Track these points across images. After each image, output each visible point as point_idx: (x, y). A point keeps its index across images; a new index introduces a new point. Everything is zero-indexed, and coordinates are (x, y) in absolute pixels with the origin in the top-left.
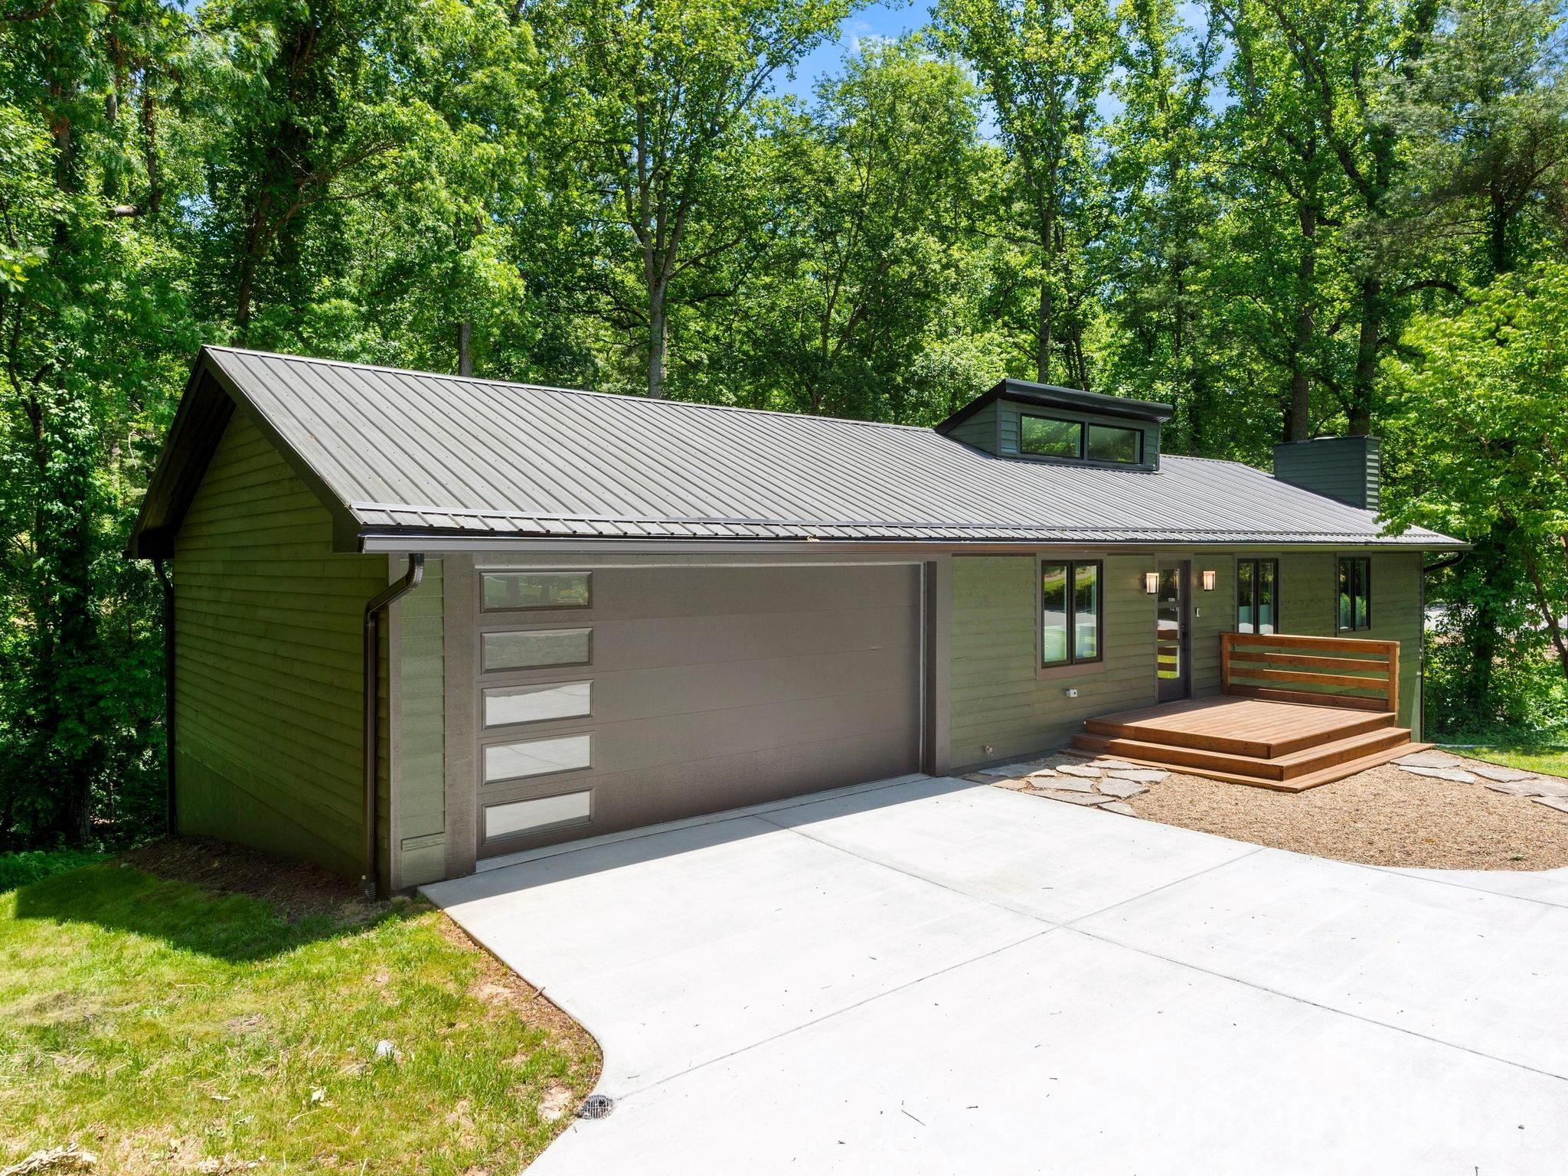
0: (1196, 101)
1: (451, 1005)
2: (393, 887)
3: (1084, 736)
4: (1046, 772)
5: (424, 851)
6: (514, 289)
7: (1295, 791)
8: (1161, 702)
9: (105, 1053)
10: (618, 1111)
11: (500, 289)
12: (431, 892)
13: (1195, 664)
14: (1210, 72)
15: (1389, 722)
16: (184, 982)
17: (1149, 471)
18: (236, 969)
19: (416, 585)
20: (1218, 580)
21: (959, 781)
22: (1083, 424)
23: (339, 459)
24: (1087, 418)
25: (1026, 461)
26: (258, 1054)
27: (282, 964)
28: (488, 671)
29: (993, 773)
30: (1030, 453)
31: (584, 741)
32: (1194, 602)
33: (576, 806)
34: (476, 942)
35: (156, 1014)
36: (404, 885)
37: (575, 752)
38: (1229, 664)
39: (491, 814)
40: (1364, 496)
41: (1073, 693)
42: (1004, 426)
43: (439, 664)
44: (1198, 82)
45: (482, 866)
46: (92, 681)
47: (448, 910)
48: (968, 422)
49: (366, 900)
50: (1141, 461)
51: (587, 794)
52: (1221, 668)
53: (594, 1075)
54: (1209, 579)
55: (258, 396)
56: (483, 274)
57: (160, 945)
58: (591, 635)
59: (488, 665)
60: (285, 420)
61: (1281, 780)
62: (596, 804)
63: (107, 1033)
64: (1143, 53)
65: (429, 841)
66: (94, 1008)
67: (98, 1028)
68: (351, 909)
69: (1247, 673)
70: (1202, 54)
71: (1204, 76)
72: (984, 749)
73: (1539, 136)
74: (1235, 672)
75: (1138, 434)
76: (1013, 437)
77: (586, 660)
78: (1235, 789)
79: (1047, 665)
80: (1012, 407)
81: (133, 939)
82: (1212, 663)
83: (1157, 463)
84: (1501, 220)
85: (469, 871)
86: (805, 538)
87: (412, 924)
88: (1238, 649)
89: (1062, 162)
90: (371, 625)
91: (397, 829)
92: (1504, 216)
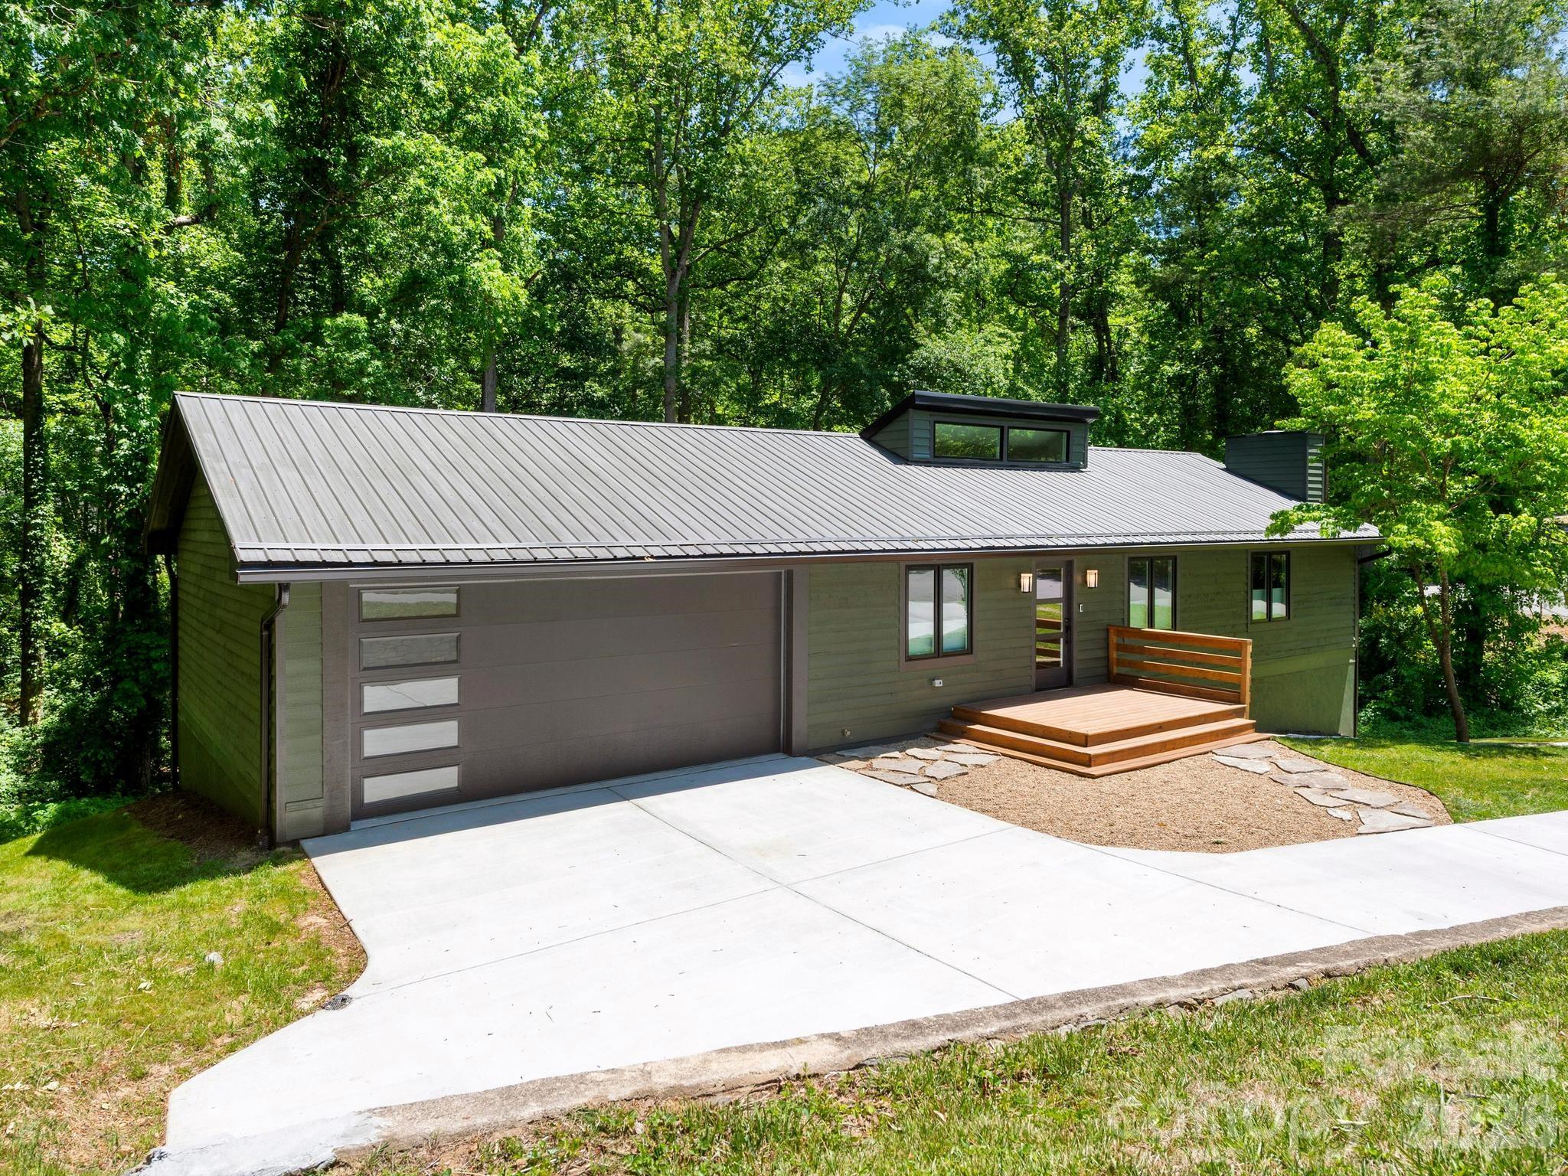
0: (1226, 73)
1: (275, 929)
2: (278, 839)
3: (950, 722)
4: (896, 754)
5: (302, 813)
6: (516, 298)
7: (1093, 777)
8: (1037, 690)
9: (23, 953)
10: (350, 1007)
11: (503, 299)
12: (307, 845)
13: (1077, 655)
14: (1240, 46)
15: (1239, 714)
16: (98, 906)
17: (1076, 469)
18: (136, 898)
19: (284, 606)
20: (1101, 577)
21: (814, 760)
22: (1002, 429)
23: (247, 501)
24: (1006, 423)
25: (937, 465)
26: (121, 959)
27: (173, 896)
28: (365, 669)
29: (846, 753)
30: (942, 457)
31: (453, 725)
32: (1076, 598)
33: (446, 778)
34: (323, 885)
35: (69, 930)
36: (289, 839)
37: (445, 734)
38: (1114, 655)
39: (368, 783)
40: (1305, 488)
41: (938, 683)
42: (916, 433)
43: (317, 665)
44: (1228, 55)
45: (356, 825)
46: (148, 648)
47: (315, 860)
48: (886, 429)
49: (261, 849)
50: (1068, 460)
51: (455, 769)
52: (1107, 658)
53: (350, 981)
54: (1092, 578)
55: (203, 442)
56: (486, 288)
57: (100, 879)
58: (458, 638)
59: (365, 665)
60: (216, 465)
61: (1089, 766)
62: (462, 776)
63: (31, 940)
64: (1172, 27)
65: (310, 804)
66: (28, 922)
67: (26, 936)
68: (245, 855)
69: (1131, 664)
70: (1233, 26)
71: (1234, 49)
72: (843, 733)
73: (1526, 123)
74: (1120, 663)
75: (1065, 435)
76: (926, 443)
77: (454, 657)
78: (1045, 775)
79: (910, 659)
80: (926, 416)
81: (86, 872)
82: (1101, 653)
83: (1085, 461)
84: (1494, 205)
85: (346, 829)
86: (642, 558)
87: (280, 869)
88: (1127, 641)
89: (1078, 143)
90: (265, 633)
91: (281, 796)
92: (1497, 201)
